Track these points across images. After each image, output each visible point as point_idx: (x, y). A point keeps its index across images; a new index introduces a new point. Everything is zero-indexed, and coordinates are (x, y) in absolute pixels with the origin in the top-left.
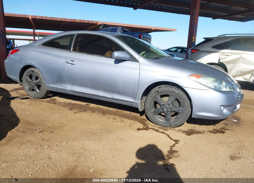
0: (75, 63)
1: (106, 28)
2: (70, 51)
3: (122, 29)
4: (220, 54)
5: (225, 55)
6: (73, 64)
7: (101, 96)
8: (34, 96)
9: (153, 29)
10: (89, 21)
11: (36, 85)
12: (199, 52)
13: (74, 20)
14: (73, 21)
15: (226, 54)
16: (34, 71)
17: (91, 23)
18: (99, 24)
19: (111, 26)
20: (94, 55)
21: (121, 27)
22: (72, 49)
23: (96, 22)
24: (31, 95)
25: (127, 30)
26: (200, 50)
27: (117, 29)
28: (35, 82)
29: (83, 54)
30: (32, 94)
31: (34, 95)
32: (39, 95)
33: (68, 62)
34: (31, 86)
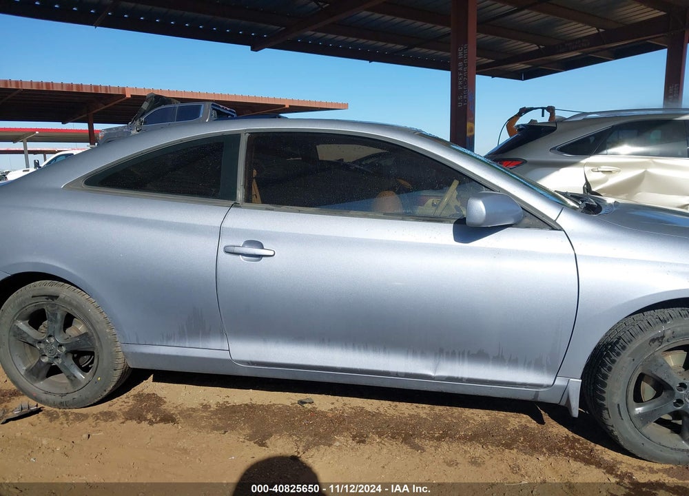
0: (272, 253)
1: (163, 107)
2: (236, 205)
3: (214, 109)
4: (587, 169)
5: (602, 172)
6: (260, 256)
7: (397, 374)
8: (59, 399)
9: (287, 106)
10: (96, 87)
11: (67, 353)
12: (524, 166)
13: (47, 84)
14: (45, 89)
15: (604, 168)
16: (54, 297)
17: (103, 92)
18: (128, 96)
19: (175, 101)
20: (352, 212)
21: (211, 103)
22: (240, 194)
23: (120, 90)
24: (44, 397)
25: (228, 109)
26: (525, 162)
27: (198, 108)
28: (60, 341)
29: (299, 212)
30: (46, 393)
31: (62, 395)
32: (85, 393)
33: (231, 249)
34: (45, 360)
